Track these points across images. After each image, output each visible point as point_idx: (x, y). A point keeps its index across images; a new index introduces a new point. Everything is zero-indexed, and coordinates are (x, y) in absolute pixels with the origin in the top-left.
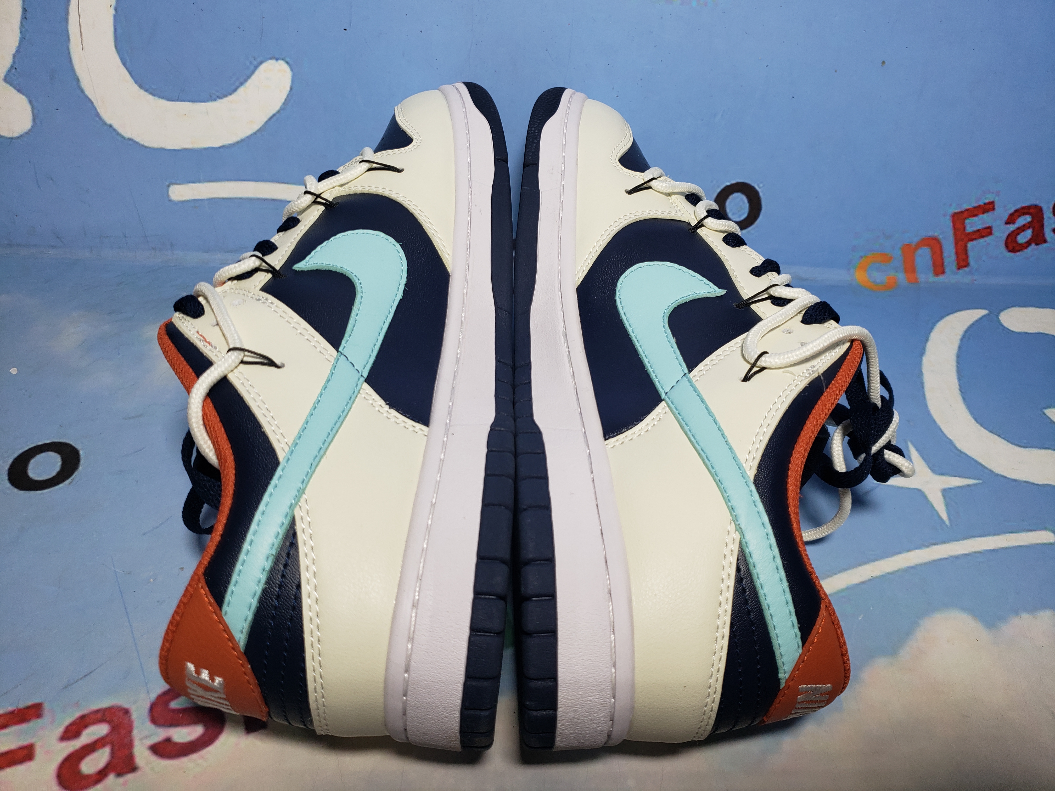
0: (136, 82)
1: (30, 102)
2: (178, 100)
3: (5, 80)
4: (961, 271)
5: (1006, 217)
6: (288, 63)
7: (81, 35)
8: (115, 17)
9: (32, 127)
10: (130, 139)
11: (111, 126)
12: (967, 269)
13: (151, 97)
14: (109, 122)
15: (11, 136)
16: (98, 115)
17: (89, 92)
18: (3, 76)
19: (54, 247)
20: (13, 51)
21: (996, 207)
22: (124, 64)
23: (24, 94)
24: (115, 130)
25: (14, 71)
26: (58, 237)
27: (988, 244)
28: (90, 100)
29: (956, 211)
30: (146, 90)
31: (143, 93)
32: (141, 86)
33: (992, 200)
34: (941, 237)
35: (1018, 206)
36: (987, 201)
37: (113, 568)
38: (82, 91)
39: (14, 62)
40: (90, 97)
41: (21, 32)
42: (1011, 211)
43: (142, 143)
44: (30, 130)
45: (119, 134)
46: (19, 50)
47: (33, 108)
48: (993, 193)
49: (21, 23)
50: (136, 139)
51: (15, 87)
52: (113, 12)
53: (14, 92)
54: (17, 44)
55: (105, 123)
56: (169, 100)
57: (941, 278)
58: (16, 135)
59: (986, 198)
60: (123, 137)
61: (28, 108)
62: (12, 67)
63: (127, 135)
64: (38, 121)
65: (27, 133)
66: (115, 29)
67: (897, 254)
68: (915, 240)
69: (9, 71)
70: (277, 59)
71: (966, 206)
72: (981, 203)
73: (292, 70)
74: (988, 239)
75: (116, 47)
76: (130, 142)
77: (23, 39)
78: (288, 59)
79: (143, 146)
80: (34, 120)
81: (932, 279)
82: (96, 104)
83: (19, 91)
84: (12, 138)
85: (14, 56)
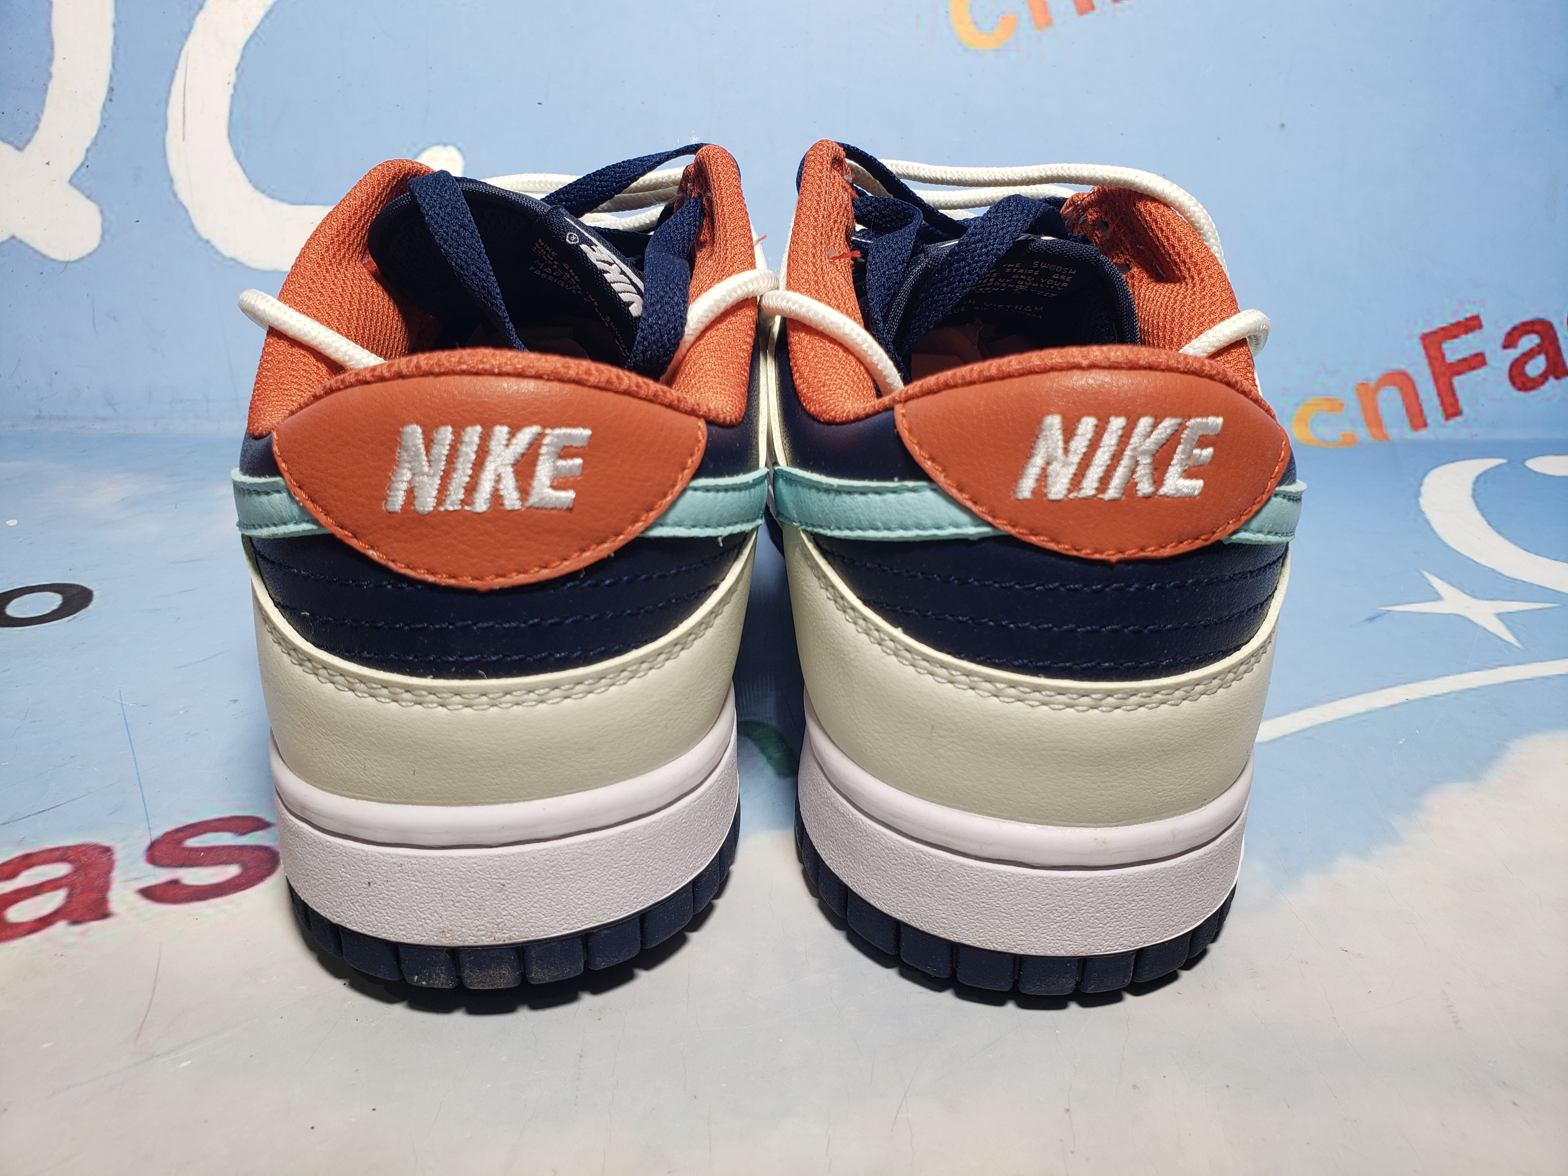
0: (250, 181)
1: (102, 212)
2: (305, 204)
3: (71, 182)
4: (1452, 422)
5: (1501, 338)
6: (459, 149)
7: (184, 122)
8: (233, 96)
9: (99, 246)
10: (232, 259)
11: (207, 242)
12: (1459, 419)
13: (267, 201)
14: (206, 235)
15: (67, 259)
16: (192, 226)
17: (184, 197)
18: (68, 178)
19: (103, 419)
20: (87, 143)
21: (1484, 323)
22: (238, 158)
23: (93, 201)
24: (213, 247)
25: (84, 169)
26: (111, 404)
27: (1484, 379)
28: (184, 207)
29: (1427, 330)
30: (263, 192)
31: (258, 195)
32: (256, 187)
33: (1475, 313)
34: (1410, 371)
35: (1517, 321)
36: (1468, 315)
37: (120, 701)
38: (175, 195)
39: (86, 158)
40: (185, 203)
41: (102, 118)
42: (1508, 328)
43: (249, 263)
44: (95, 251)
45: (217, 252)
46: (95, 143)
47: (104, 220)
48: (1474, 303)
49: (104, 106)
50: (242, 258)
51: (83, 192)
52: (230, 90)
53: (81, 197)
54: (94, 134)
55: (200, 238)
56: (293, 203)
57: (1423, 434)
58: (73, 258)
59: (1467, 311)
60: (223, 257)
61: (98, 219)
62: (82, 164)
63: (229, 253)
64: (107, 238)
65: (90, 255)
66: (231, 113)
67: (1351, 398)
68: (1373, 377)
69: (78, 170)
70: (445, 145)
71: (1438, 324)
72: (1460, 318)
73: (464, 158)
74: (1481, 372)
75: (229, 136)
76: (232, 263)
77: (103, 127)
78: (460, 145)
79: (249, 268)
80: (103, 237)
81: (1410, 434)
82: (191, 213)
83: (88, 197)
84: (67, 262)
85: (88, 150)
